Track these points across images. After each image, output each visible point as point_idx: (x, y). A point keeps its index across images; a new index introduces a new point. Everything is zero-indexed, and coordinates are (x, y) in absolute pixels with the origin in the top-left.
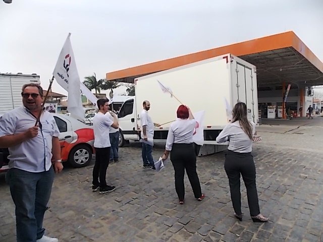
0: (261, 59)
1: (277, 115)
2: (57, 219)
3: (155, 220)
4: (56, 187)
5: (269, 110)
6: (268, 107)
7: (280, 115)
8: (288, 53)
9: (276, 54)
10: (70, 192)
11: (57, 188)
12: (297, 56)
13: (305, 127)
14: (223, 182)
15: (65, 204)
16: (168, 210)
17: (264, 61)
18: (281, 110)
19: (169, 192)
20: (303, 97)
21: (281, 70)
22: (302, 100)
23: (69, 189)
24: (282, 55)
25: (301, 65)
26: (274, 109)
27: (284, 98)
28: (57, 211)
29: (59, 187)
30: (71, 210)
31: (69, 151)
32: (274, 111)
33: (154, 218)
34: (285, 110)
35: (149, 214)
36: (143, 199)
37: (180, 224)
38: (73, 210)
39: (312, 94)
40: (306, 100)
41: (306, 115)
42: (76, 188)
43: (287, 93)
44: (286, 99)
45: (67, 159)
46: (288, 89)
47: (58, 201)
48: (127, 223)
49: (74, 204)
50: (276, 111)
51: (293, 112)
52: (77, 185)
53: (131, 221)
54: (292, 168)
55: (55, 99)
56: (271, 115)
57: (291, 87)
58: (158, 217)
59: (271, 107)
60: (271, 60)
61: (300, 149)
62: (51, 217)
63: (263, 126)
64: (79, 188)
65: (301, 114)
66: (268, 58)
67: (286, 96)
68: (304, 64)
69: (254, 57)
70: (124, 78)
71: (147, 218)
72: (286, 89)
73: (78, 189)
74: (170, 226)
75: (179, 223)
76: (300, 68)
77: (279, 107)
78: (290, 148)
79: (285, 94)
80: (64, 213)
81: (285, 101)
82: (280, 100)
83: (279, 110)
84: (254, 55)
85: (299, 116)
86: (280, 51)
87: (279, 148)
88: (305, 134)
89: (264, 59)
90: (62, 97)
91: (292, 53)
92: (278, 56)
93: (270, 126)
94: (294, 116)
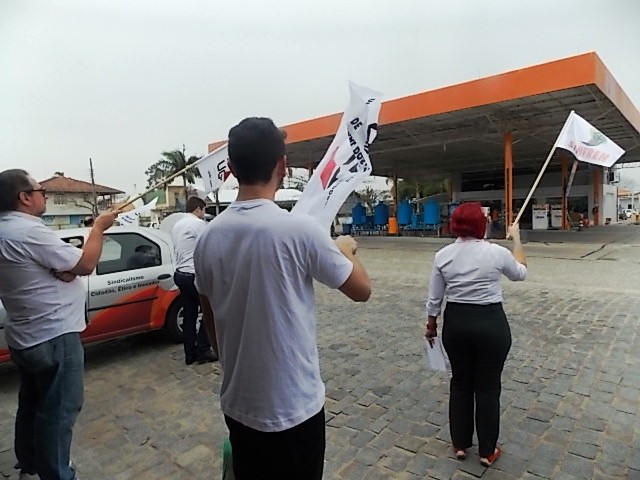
0: (524, 111)
1: (550, 222)
2: (177, 468)
3: (403, 466)
4: (148, 388)
5: (535, 213)
6: (535, 206)
7: (557, 223)
8: (579, 98)
9: (556, 99)
10: (184, 400)
11: (153, 390)
12: (598, 102)
13: (615, 247)
14: (515, 370)
15: (182, 429)
16: (427, 439)
17: (530, 114)
18: (560, 213)
19: (408, 395)
20: (600, 186)
22: (598, 193)
23: (179, 392)
24: (566, 102)
25: (602, 121)
26: (547, 211)
27: (565, 189)
28: (170, 446)
29: (157, 388)
30: (200, 443)
31: (166, 307)
32: (546, 216)
33: (400, 460)
34: (567, 212)
35: (386, 452)
36: (355, 413)
37: (467, 475)
38: (206, 445)
39: (616, 179)
40: (604, 193)
41: (605, 222)
42: (196, 389)
43: (571, 179)
44: (568, 190)
45: (163, 323)
46: (574, 171)
47: (163, 422)
48: (340, 474)
49: (203, 429)
50: (549, 215)
51: (582, 216)
52: (194, 382)
53: (349, 467)
55: (100, 198)
56: (540, 223)
58: (409, 458)
59: (538, 206)
60: (544, 112)
62: (160, 464)
63: (529, 245)
64: (200, 388)
65: (596, 221)
66: (537, 109)
67: (570, 184)
69: (511, 107)
71: (386, 462)
73: (201, 391)
75: (464, 474)
77: (553, 206)
78: (607, 289)
79: (566, 181)
80: (186, 450)
81: (567, 195)
82: (557, 192)
83: (554, 213)
84: (510, 104)
85: (592, 223)
86: (564, 94)
87: (585, 291)
88: (621, 260)
89: (531, 111)
90: (113, 193)
91: (588, 97)
92: (557, 104)
93: (544, 245)
94: (584, 223)
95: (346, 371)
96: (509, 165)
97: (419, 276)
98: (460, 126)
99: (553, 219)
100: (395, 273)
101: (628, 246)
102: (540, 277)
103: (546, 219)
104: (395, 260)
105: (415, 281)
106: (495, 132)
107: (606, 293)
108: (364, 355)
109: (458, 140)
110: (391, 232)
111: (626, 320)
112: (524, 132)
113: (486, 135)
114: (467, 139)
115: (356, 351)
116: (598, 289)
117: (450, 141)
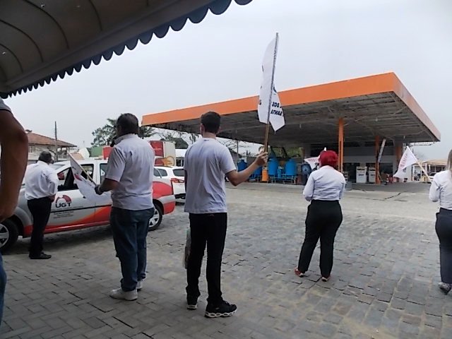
0: (351, 105)
1: (368, 179)
3: (279, 279)
5: (358, 172)
6: (357, 168)
7: (372, 179)
8: (386, 99)
9: (371, 99)
12: (397, 102)
13: (407, 194)
17: (355, 108)
18: (374, 173)
19: (280, 254)
20: (400, 156)
21: (377, 120)
22: (398, 161)
24: (378, 101)
25: (400, 115)
26: (365, 171)
27: (377, 157)
32: (365, 174)
33: (277, 277)
34: (378, 173)
35: (269, 274)
43: (382, 151)
44: (380, 157)
46: (383, 146)
48: (248, 282)
53: (251, 280)
54: (409, 234)
56: (361, 179)
57: (386, 143)
58: (281, 276)
59: (360, 168)
60: (363, 107)
61: (408, 217)
66: (359, 105)
67: (380, 154)
68: (403, 114)
69: (343, 102)
70: (166, 123)
71: (270, 277)
72: (381, 145)
74: (300, 282)
76: (397, 118)
77: (370, 168)
79: (379, 152)
81: (379, 161)
82: (372, 159)
83: (370, 173)
84: (341, 100)
85: (395, 181)
86: (376, 96)
87: (382, 216)
88: (409, 202)
89: (356, 105)
90: (69, 146)
91: (391, 99)
92: (372, 102)
93: (362, 192)
94: (390, 180)
95: (245, 245)
96: (341, 139)
97: (283, 206)
98: (310, 113)
99: (370, 176)
100: (267, 204)
101: (414, 194)
102: (357, 209)
103: (365, 176)
104: (266, 197)
105: (280, 208)
106: (333, 117)
107: (396, 218)
108: (254, 238)
109: (310, 121)
110: (263, 180)
111: (403, 229)
112: (351, 119)
113: (327, 119)
114: (315, 121)
115: (249, 236)
116: (392, 215)
117: (304, 122)
